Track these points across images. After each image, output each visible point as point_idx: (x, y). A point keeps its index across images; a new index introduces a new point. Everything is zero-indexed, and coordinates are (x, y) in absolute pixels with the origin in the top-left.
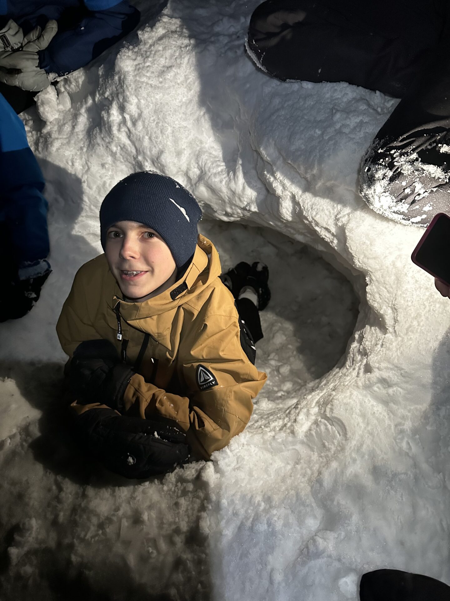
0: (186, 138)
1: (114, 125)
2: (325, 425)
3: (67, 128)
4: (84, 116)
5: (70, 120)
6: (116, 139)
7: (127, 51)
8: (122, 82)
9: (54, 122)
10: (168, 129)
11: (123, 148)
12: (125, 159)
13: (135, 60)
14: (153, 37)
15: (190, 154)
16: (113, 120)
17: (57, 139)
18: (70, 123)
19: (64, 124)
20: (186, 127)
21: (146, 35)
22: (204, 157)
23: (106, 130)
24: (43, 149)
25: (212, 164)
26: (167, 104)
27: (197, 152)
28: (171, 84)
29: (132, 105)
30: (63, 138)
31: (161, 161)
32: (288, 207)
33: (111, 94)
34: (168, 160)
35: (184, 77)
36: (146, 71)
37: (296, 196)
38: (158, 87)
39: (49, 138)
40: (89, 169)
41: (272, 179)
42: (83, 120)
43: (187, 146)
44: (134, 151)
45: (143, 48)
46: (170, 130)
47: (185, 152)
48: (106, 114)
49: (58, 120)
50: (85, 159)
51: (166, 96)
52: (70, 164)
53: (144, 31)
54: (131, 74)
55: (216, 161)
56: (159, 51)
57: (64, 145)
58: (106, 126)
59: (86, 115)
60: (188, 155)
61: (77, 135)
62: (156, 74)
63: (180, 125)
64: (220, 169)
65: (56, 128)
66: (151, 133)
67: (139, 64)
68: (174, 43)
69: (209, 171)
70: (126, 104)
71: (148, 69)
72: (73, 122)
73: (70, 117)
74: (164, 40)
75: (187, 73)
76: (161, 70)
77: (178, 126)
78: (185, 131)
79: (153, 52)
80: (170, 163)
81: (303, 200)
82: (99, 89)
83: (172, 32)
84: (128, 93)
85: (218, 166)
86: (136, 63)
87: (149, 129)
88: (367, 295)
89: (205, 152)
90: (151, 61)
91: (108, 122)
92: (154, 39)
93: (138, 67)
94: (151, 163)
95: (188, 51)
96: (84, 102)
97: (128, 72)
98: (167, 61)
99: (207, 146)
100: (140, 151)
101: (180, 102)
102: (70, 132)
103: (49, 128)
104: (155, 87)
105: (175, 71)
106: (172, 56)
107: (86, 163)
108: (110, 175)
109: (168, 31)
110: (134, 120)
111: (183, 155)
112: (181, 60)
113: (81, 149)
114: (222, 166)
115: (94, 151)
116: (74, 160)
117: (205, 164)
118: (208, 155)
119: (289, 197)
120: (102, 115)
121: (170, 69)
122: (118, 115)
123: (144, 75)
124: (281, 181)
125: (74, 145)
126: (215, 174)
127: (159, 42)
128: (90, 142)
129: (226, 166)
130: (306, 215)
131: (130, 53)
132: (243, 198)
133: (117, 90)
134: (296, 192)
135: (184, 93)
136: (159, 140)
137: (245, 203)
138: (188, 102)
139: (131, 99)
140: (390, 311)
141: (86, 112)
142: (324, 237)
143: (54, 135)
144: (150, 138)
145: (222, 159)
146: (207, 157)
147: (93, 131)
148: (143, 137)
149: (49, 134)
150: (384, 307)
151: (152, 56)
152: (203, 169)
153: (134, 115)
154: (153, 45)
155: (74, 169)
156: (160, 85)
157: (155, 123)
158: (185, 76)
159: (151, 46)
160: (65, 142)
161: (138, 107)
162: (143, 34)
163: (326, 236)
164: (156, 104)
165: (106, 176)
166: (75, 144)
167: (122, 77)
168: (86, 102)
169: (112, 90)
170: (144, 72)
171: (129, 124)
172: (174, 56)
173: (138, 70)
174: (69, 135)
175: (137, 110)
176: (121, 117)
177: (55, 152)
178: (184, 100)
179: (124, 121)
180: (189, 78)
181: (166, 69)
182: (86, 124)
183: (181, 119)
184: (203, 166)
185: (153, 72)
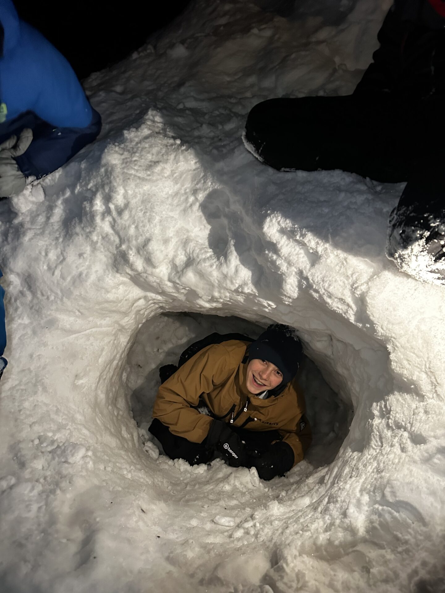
0: (174, 227)
1: (98, 215)
2: (390, 513)
3: (41, 219)
4: (60, 208)
5: (44, 212)
6: (99, 228)
7: (113, 146)
8: (109, 173)
9: (27, 213)
10: (156, 218)
11: (105, 237)
12: (106, 249)
13: (122, 154)
14: (139, 136)
15: (176, 242)
16: (97, 210)
17: (30, 229)
18: (44, 214)
19: (38, 215)
20: (173, 217)
21: (132, 134)
22: (192, 245)
23: (87, 220)
24: (13, 240)
25: (201, 250)
26: (155, 195)
27: (184, 240)
28: (159, 177)
29: (119, 195)
30: (36, 229)
31: (148, 249)
32: (293, 283)
33: (95, 186)
34: (155, 248)
35: (170, 172)
36: (133, 164)
37: (304, 271)
38: (146, 180)
39: (21, 229)
40: (64, 259)
41: (275, 257)
42: (59, 212)
43: (174, 235)
44: (117, 240)
45: (130, 145)
46: (157, 218)
47: (173, 240)
48: (89, 204)
49: (30, 212)
50: (60, 249)
51: (154, 188)
52: (43, 254)
53: (130, 131)
54: (118, 166)
55: (203, 248)
56: (146, 148)
57: (38, 235)
58: (88, 216)
59: (62, 207)
60: (175, 243)
61: (52, 225)
62: (144, 168)
63: (167, 215)
64: (208, 255)
65: (28, 219)
66: (138, 222)
67: (126, 158)
68: (160, 142)
69: (198, 257)
70: (112, 194)
71: (136, 163)
72: (47, 214)
73: (44, 208)
74: (150, 139)
75: (173, 168)
76: (148, 164)
77: (166, 216)
78: (172, 221)
79: (140, 149)
80: (157, 250)
81: (312, 275)
82: (81, 181)
83: (157, 133)
84: (115, 184)
85: (206, 252)
86: (123, 157)
87: (136, 218)
88: (392, 363)
89: (192, 241)
90: (138, 156)
91: (91, 212)
92: (140, 137)
93: (125, 161)
94: (136, 252)
95: (174, 149)
96: (61, 195)
97: (116, 165)
98: (154, 156)
99: (193, 235)
100: (124, 240)
101: (166, 194)
102: (44, 223)
103: (20, 219)
104: (143, 179)
105: (162, 165)
106: (158, 153)
107: (62, 253)
108: (87, 265)
109: (153, 132)
110: (119, 210)
111: (170, 242)
112: (168, 157)
113: (57, 239)
114: (210, 252)
115: (71, 241)
116: (48, 250)
117: (193, 251)
118: (196, 242)
119: (294, 273)
120: (83, 206)
121: (157, 164)
122: (101, 205)
123: (132, 168)
124: (285, 258)
125: (49, 236)
126: (205, 260)
127: (146, 141)
128: (67, 232)
129: (213, 252)
130: (317, 288)
131: (117, 149)
132: (236, 280)
133: (102, 181)
134: (303, 267)
135: (171, 186)
136: (146, 229)
137: (237, 286)
138: (174, 194)
139: (118, 189)
140: (424, 376)
141: (62, 203)
142: (335, 309)
143: (27, 225)
144: (137, 227)
145: (208, 247)
146: (194, 245)
147: (72, 221)
148: (129, 226)
149: (21, 225)
150: (417, 373)
151: (139, 151)
152: (191, 255)
153: (120, 205)
154: (140, 142)
155: (47, 259)
156: (148, 178)
157: (143, 212)
158: (172, 171)
159: (137, 143)
160: (39, 232)
161: (125, 196)
162: (129, 133)
163: (338, 308)
164: (144, 194)
165: (83, 266)
166: (50, 234)
167: (110, 169)
168: (64, 194)
169: (97, 181)
170: (132, 165)
171: (114, 213)
172: (161, 153)
173: (126, 163)
174: (42, 226)
175: (123, 200)
176: (104, 207)
177: (28, 242)
178: (170, 193)
179: (108, 211)
180: (175, 173)
181: (153, 164)
182: (62, 216)
183: (168, 209)
184: (191, 252)
185: (140, 166)
